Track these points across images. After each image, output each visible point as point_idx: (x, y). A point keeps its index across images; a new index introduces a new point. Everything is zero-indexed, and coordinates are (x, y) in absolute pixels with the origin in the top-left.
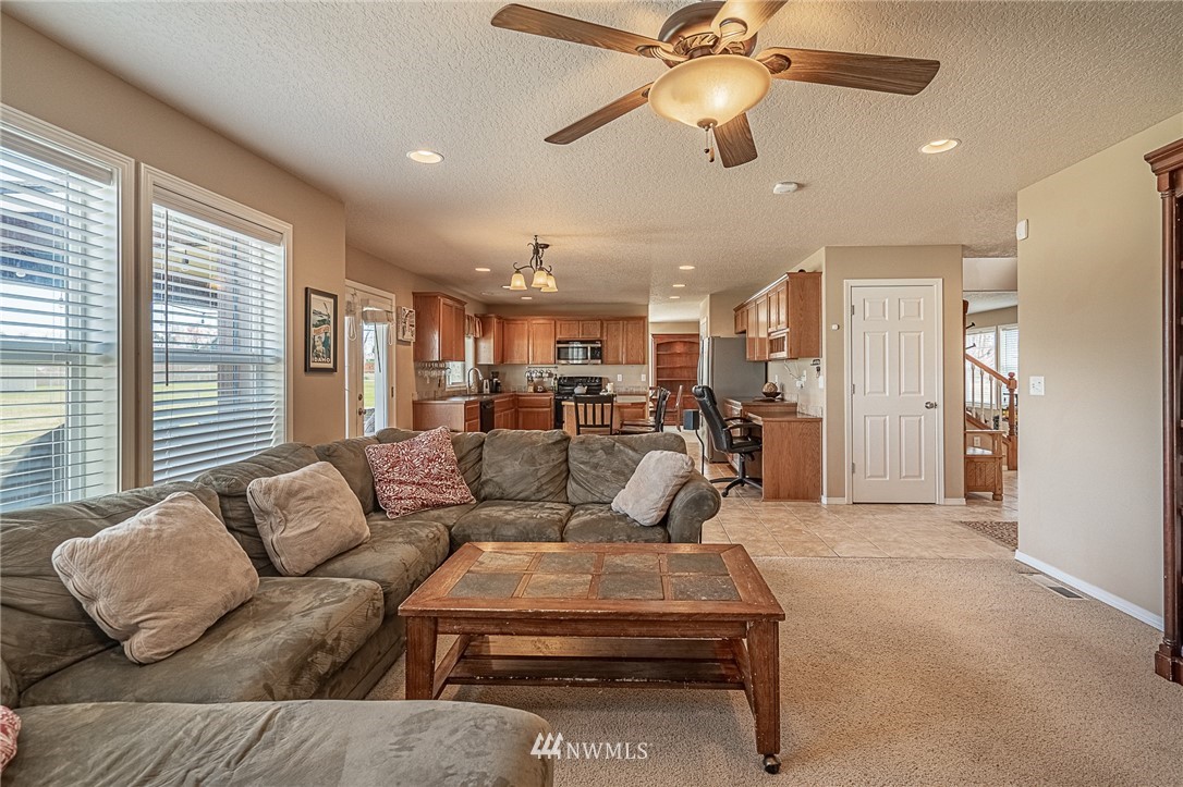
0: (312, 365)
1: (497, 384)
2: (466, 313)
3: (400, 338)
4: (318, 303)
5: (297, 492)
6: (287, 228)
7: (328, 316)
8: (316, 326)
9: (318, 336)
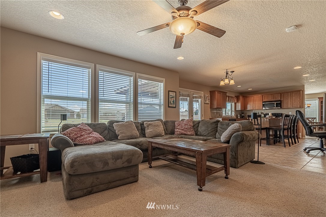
0: (170, 106)
1: (243, 116)
2: (227, 95)
3: (205, 102)
4: (171, 93)
5: (151, 124)
6: (164, 79)
7: (174, 96)
8: (171, 98)
9: (171, 100)
